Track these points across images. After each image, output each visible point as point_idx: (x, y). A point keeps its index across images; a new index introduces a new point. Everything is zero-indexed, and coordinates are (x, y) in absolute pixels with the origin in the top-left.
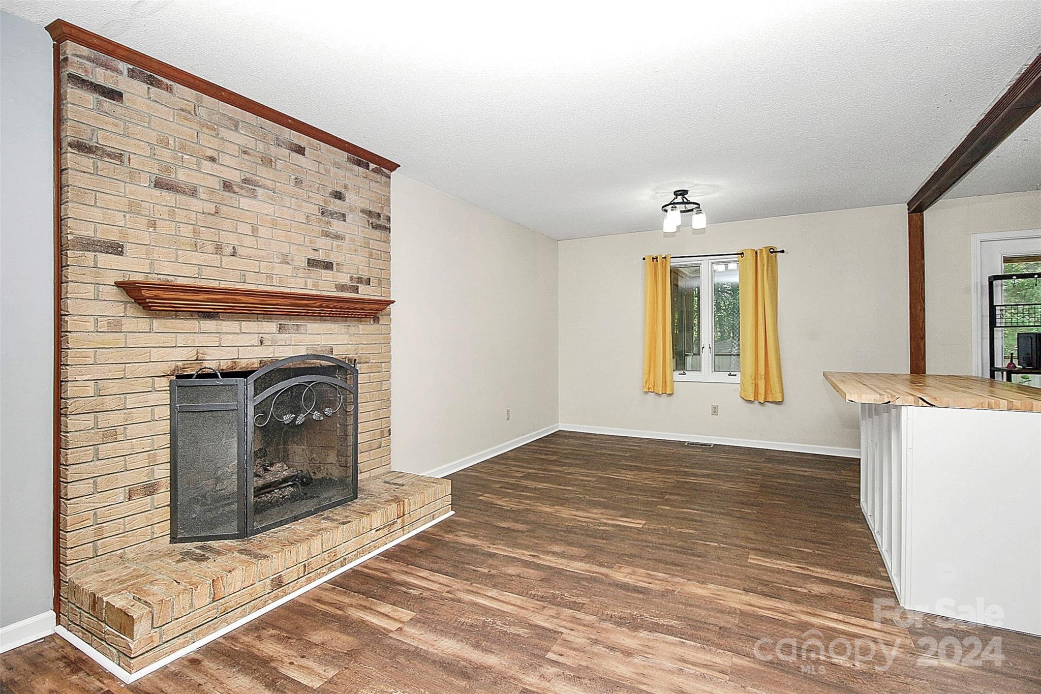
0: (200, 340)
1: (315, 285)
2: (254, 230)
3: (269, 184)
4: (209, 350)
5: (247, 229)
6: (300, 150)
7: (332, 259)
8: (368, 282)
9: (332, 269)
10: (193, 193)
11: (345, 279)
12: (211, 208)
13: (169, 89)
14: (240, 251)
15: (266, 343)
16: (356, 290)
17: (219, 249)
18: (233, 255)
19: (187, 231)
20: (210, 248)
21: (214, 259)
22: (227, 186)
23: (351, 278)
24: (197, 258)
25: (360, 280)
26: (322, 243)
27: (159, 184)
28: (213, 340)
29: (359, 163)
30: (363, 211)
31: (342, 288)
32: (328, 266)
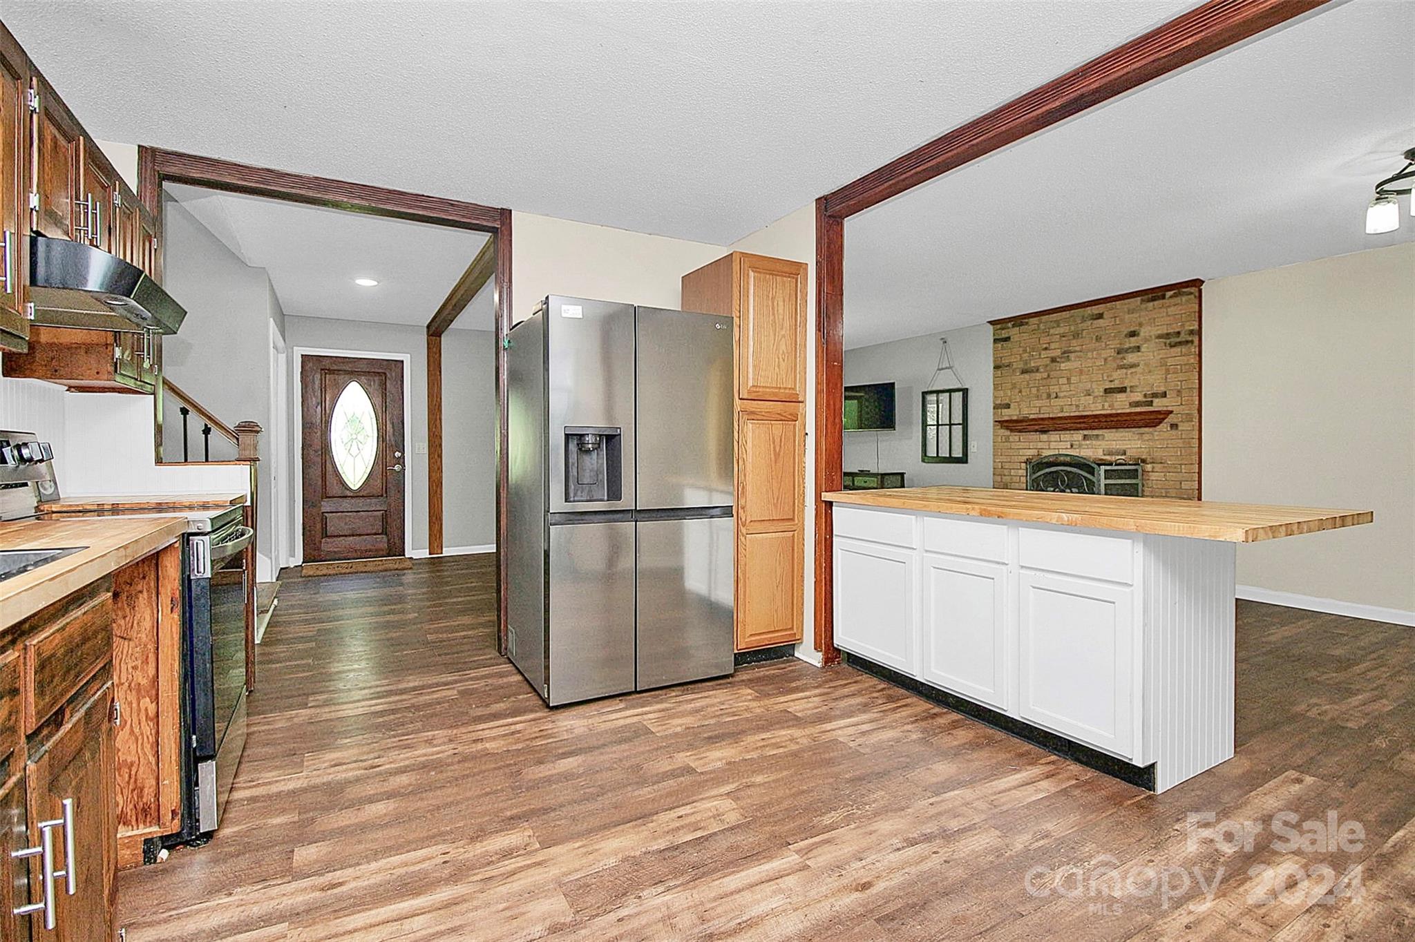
0: (1040, 445)
1: (1111, 406)
2: (1069, 379)
3: (1078, 348)
4: (1044, 451)
5: (1065, 380)
6: (1100, 316)
7: (1127, 384)
8: (1164, 395)
9: (1125, 392)
10: (1037, 370)
11: (1138, 397)
12: (1045, 375)
13: (1027, 323)
14: (1061, 395)
15: (1074, 447)
16: (1151, 403)
17: (1049, 396)
18: (1056, 398)
19: (1034, 390)
20: (1045, 396)
21: (1046, 402)
22: (1053, 360)
23: (1145, 396)
24: (1038, 403)
25: (1155, 395)
26: (1117, 375)
27: (1024, 372)
28: (1045, 445)
29: (1153, 299)
30: (1159, 337)
31: (1137, 404)
32: (1122, 390)
